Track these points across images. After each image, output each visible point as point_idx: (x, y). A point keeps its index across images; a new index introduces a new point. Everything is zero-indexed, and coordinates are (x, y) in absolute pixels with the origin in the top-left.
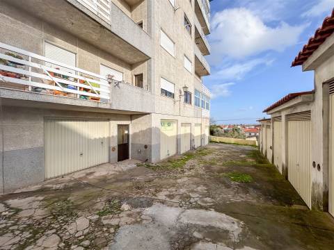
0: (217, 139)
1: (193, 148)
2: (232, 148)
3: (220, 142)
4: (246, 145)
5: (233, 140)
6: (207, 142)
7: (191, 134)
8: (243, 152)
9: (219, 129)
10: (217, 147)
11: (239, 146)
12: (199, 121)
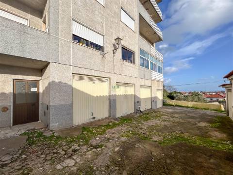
0: (173, 102)
1: (137, 111)
2: (189, 112)
3: (176, 106)
4: (208, 109)
5: (190, 104)
6: (159, 105)
7: (135, 95)
8: (203, 118)
9: (179, 94)
10: (171, 110)
11: (198, 110)
12: (148, 83)
